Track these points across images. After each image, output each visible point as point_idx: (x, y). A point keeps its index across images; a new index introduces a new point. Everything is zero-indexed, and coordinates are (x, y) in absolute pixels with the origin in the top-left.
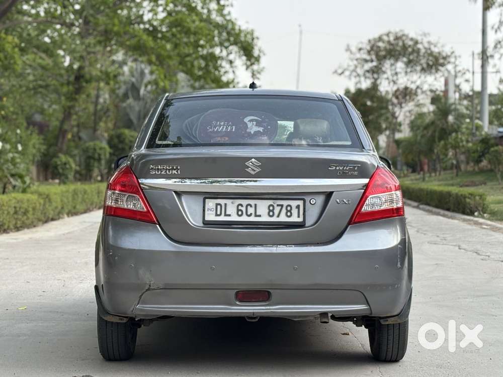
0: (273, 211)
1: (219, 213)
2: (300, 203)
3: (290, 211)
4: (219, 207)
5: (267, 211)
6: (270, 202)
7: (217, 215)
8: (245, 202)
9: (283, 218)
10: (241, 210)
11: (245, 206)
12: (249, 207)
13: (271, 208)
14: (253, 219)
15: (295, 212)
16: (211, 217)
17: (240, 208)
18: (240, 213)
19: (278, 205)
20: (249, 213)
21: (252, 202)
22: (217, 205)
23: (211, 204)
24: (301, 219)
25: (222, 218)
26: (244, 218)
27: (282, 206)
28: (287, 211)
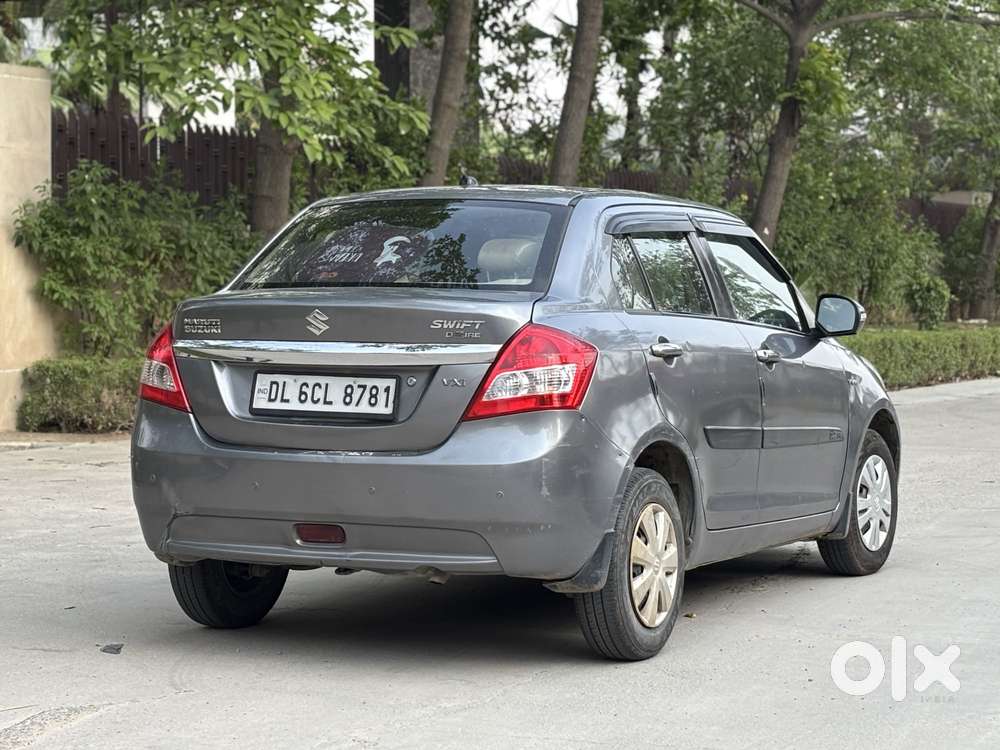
0: (350, 395)
1: (273, 397)
2: (392, 383)
3: (375, 396)
4: (274, 386)
5: (343, 395)
6: (349, 381)
7: (270, 400)
8: (311, 380)
9: (364, 408)
10: (305, 394)
11: (311, 387)
12: (317, 387)
13: (349, 391)
14: (320, 407)
15: (382, 397)
16: (261, 402)
17: (304, 389)
18: (303, 397)
19: (359, 386)
20: (315, 399)
21: (322, 380)
22: (272, 383)
23: (263, 381)
24: (389, 411)
25: (278, 405)
26: (309, 407)
27: (364, 387)
28: (372, 396)
